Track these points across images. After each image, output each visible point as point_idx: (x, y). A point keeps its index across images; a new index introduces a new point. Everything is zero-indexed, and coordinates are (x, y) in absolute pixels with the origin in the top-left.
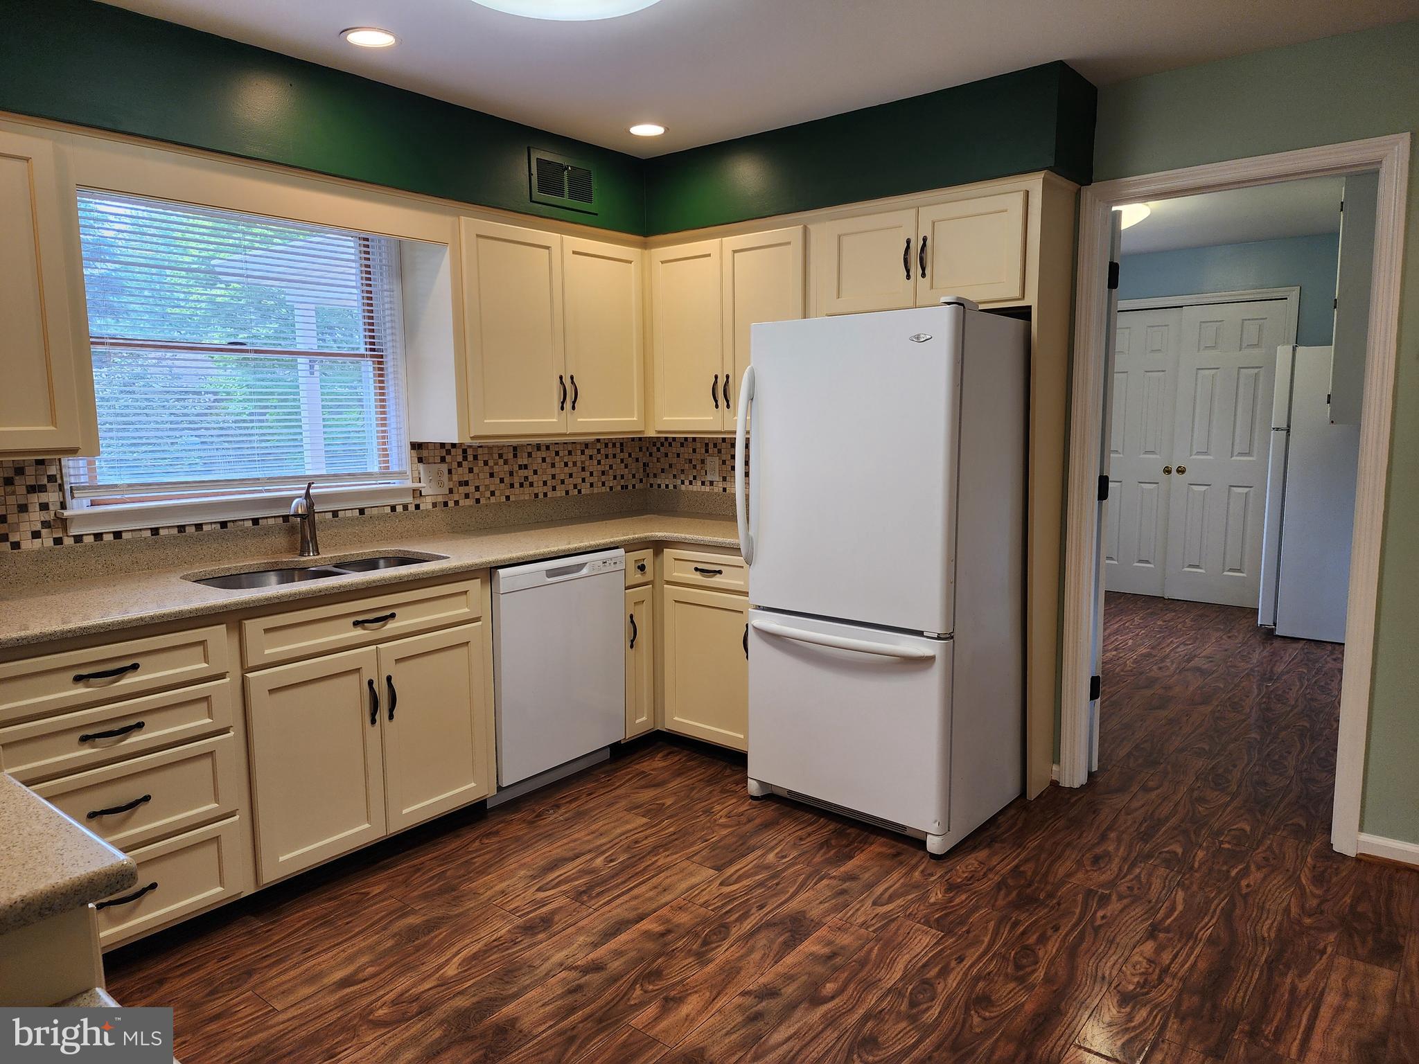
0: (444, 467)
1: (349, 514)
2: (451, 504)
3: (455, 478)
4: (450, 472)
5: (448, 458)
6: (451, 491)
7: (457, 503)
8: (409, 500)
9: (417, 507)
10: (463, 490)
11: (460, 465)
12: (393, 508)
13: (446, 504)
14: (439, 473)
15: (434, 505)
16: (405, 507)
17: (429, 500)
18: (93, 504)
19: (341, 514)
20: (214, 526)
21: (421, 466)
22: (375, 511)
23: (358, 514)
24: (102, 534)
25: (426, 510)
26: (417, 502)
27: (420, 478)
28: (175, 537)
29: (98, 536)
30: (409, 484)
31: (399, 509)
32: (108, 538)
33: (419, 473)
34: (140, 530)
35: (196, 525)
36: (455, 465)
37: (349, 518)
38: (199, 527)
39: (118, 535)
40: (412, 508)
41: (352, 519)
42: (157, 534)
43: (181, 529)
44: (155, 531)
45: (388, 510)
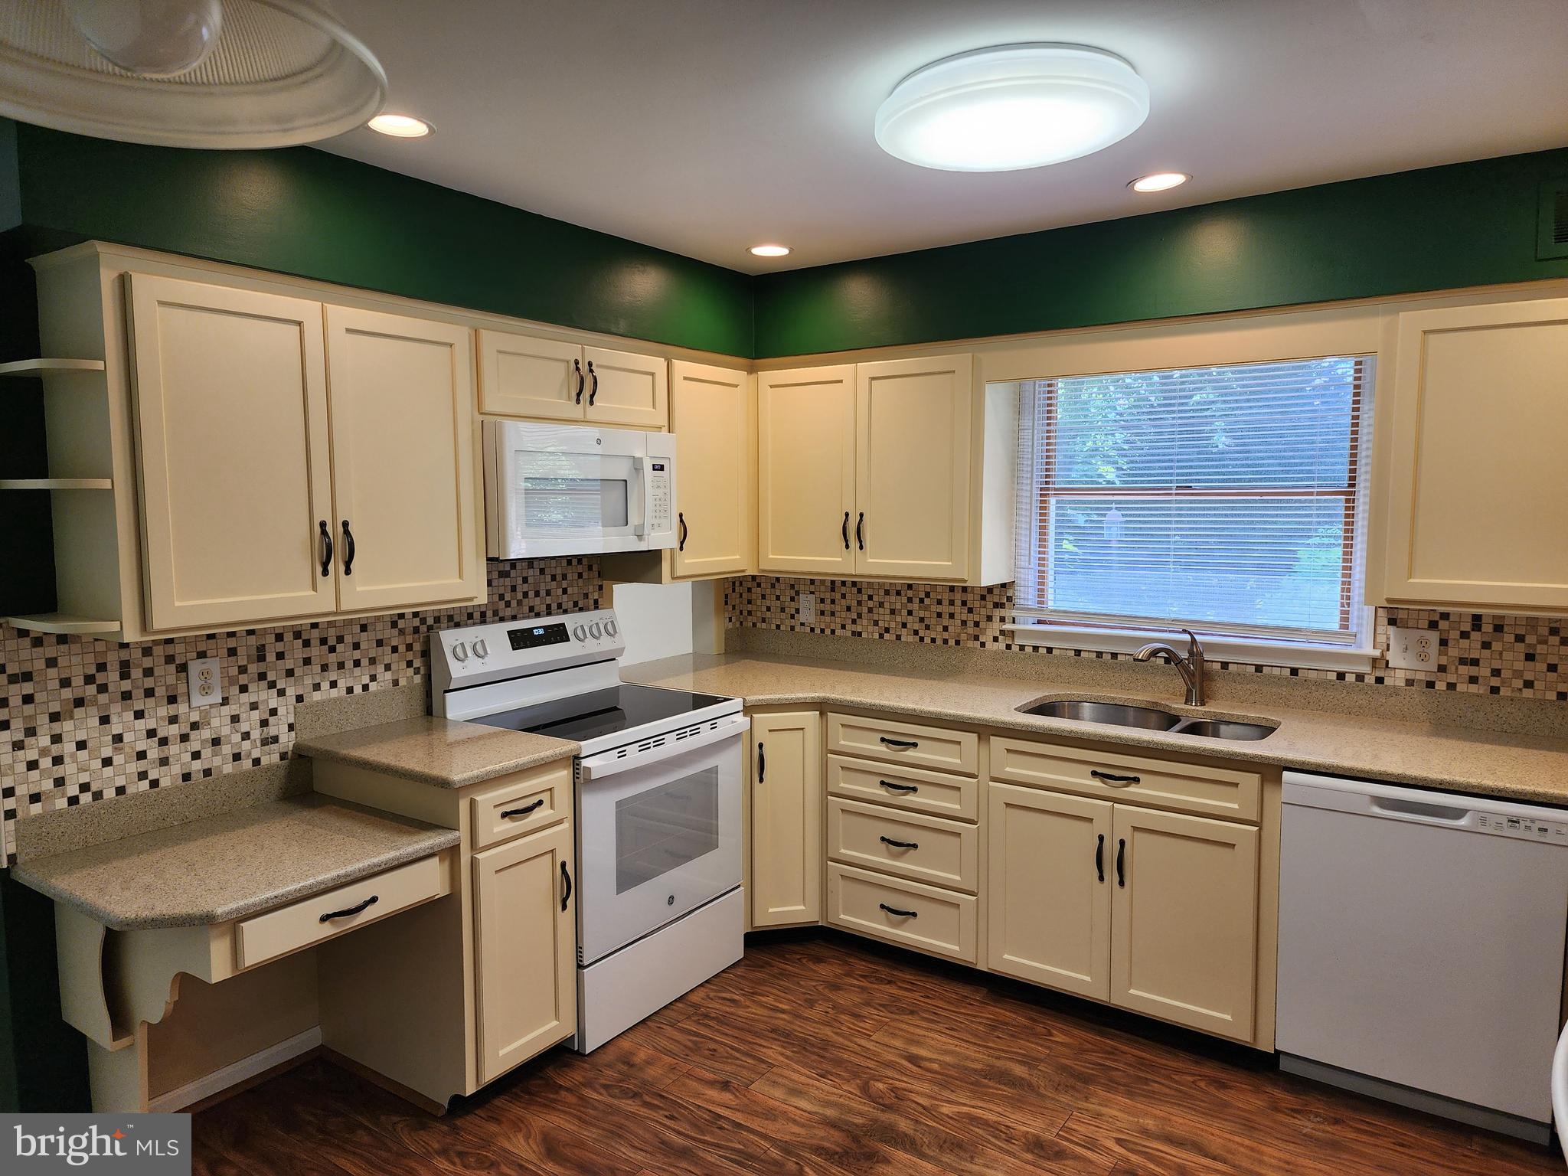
0: (1433, 637)
1: (1277, 671)
2: (1441, 686)
3: (1453, 652)
4: (1443, 643)
5: (1443, 625)
6: (1442, 669)
7: (1451, 686)
8: (1365, 669)
9: (1380, 680)
10: (1464, 670)
11: (1465, 635)
12: (1341, 676)
13: (1430, 685)
14: (1423, 643)
15: (1410, 683)
16: (1360, 677)
17: (1400, 674)
18: (1039, 622)
19: (1265, 670)
20: (1128, 657)
21: (1391, 630)
22: (1313, 675)
23: (1289, 674)
24: (1038, 647)
25: (1394, 687)
26: (1380, 674)
27: (1388, 645)
28: (1092, 661)
29: (1036, 648)
30: (1369, 650)
31: (1350, 678)
32: (1043, 651)
33: (1388, 638)
34: (1067, 649)
35: (1112, 653)
36: (1454, 635)
37: (1275, 677)
38: (1114, 655)
39: (1050, 650)
40: (1370, 680)
41: (1279, 678)
42: (1079, 655)
43: (1099, 654)
44: (1078, 653)
45: (1333, 676)
